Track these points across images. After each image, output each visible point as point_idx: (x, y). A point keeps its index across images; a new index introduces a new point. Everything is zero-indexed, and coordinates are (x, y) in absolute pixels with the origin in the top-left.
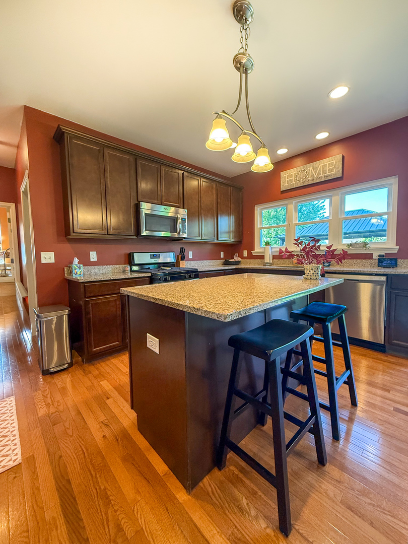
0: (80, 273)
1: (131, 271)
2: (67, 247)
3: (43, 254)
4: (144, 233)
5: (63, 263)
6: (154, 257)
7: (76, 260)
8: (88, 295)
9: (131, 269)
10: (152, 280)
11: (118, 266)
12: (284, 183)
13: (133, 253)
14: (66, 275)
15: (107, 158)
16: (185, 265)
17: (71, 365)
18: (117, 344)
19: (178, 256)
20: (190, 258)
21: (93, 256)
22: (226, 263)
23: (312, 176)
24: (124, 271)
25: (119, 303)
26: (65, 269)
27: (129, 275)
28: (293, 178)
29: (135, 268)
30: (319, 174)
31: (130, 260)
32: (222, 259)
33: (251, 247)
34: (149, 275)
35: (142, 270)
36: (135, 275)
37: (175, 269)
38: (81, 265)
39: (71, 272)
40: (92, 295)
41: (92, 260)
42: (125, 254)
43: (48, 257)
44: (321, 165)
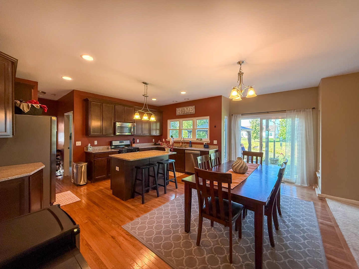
0: (91, 149)
1: (111, 148)
2: (86, 139)
3: (77, 142)
4: (117, 134)
5: (84, 146)
6: (120, 142)
7: (89, 145)
8: (95, 157)
9: (111, 147)
10: (119, 152)
11: (105, 146)
12: (177, 112)
13: (112, 141)
14: (85, 150)
15: (104, 107)
16: (134, 145)
17: (87, 183)
18: (105, 176)
19: (132, 142)
20: (137, 142)
21: (96, 143)
22: (155, 144)
23: (186, 112)
24: (108, 149)
25: (106, 160)
26: (85, 148)
27: (110, 150)
28: (180, 111)
29: (113, 147)
30: (188, 111)
31: (111, 144)
32: (154, 142)
33: (166, 138)
34: (118, 150)
35: (116, 148)
36: (113, 150)
37: (130, 148)
38: (91, 146)
39: (87, 149)
40: (97, 158)
41: (95, 144)
42: (109, 142)
43: (79, 144)
44: (189, 108)
